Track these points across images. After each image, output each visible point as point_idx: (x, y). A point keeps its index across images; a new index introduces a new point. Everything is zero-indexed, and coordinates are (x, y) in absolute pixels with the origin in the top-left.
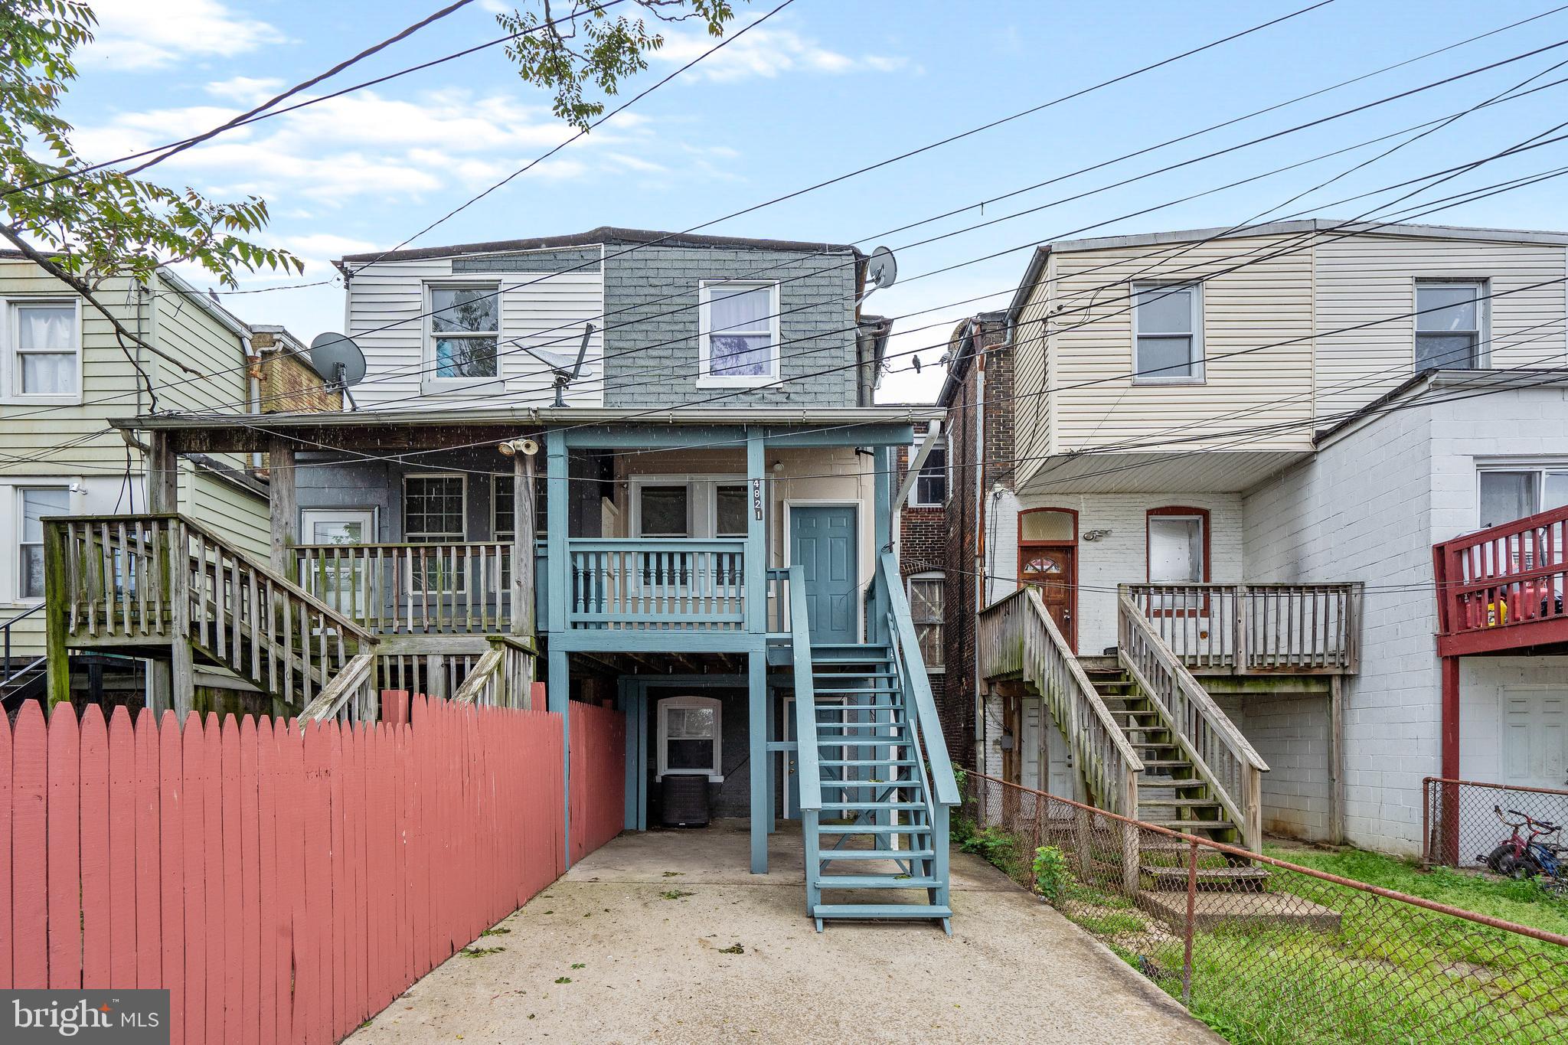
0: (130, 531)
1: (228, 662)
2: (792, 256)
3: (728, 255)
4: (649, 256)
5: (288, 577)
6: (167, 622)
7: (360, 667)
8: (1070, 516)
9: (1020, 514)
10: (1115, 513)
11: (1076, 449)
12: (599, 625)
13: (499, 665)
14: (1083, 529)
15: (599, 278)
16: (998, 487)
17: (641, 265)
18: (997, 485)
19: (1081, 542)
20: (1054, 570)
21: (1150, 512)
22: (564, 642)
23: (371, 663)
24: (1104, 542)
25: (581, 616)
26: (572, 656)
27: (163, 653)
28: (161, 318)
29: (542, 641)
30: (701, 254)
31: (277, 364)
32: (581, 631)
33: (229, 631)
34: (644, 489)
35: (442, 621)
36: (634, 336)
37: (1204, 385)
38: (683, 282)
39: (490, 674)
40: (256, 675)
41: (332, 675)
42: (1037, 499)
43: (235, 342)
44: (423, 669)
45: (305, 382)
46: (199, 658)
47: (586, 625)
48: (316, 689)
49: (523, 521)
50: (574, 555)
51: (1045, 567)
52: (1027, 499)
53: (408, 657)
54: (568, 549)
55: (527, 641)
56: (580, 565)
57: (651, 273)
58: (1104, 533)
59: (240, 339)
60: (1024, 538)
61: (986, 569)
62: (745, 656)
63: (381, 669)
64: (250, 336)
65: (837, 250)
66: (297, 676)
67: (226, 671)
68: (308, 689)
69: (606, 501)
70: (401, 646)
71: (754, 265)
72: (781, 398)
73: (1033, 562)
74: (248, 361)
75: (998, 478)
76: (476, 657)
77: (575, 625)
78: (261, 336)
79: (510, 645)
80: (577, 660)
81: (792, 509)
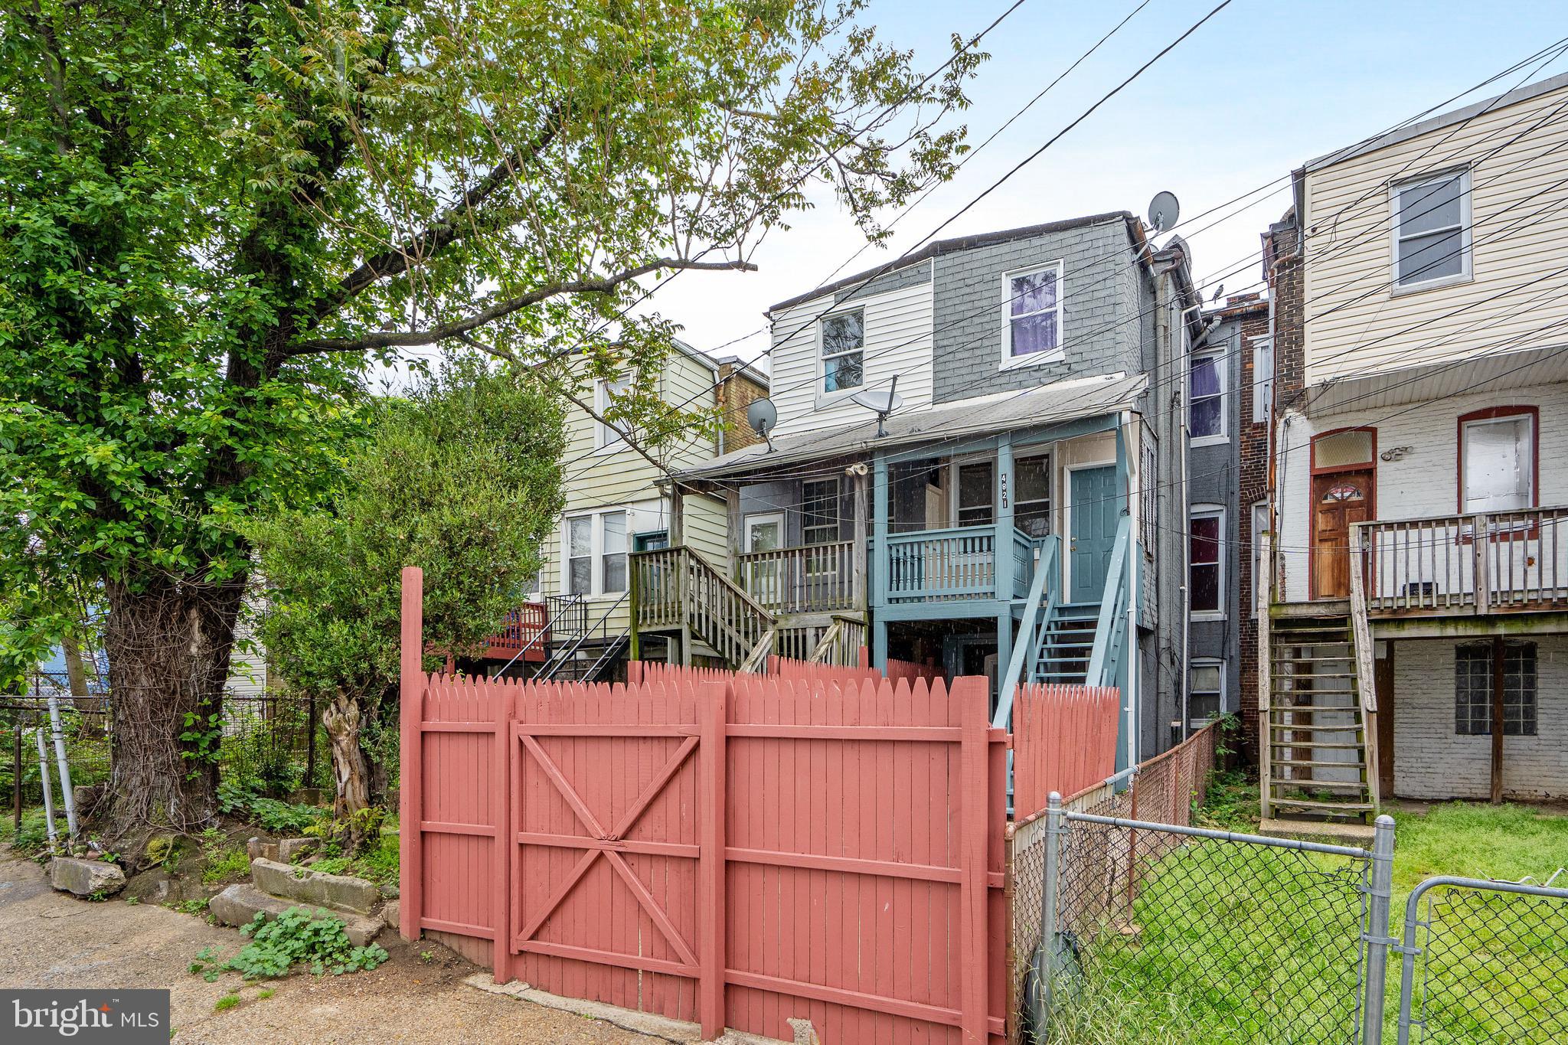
0: (665, 556)
1: (707, 640)
2: (1074, 232)
3: (1023, 244)
4: (966, 259)
5: (735, 581)
6: (680, 615)
7: (767, 640)
8: (1368, 435)
9: (1313, 439)
10: (1420, 425)
11: (1328, 378)
12: (919, 599)
13: (838, 634)
14: (1383, 447)
15: (929, 288)
16: (1290, 412)
17: (958, 269)
18: (1289, 410)
19: (1380, 463)
20: (1355, 498)
21: (1462, 419)
22: (886, 613)
23: (773, 637)
24: (1407, 460)
25: (895, 594)
26: (890, 625)
27: (677, 634)
28: (672, 377)
29: (870, 613)
30: (1004, 248)
31: (733, 386)
32: (894, 606)
33: (707, 618)
34: (962, 468)
35: (814, 602)
36: (955, 333)
37: (1472, 282)
38: (989, 277)
39: (832, 641)
40: (719, 648)
41: (754, 645)
42: (1331, 420)
43: (709, 376)
44: (804, 637)
45: (749, 393)
46: (694, 637)
47: (898, 600)
48: (747, 654)
49: (860, 524)
50: (890, 547)
51: (1346, 494)
52: (1321, 421)
53: (796, 630)
54: (886, 543)
55: (860, 616)
56: (894, 555)
57: (967, 274)
58: (1404, 451)
59: (712, 371)
60: (1317, 466)
61: (1277, 504)
62: (996, 619)
63: (781, 639)
64: (717, 367)
65: (1110, 217)
66: (738, 646)
67: (703, 643)
68: (742, 653)
69: (930, 487)
70: (792, 623)
71: (1044, 249)
72: (1064, 369)
73: (1333, 490)
74: (716, 387)
75: (1290, 403)
76: (825, 629)
77: (890, 600)
78: (724, 365)
79: (845, 620)
80: (895, 629)
81: (1072, 473)
